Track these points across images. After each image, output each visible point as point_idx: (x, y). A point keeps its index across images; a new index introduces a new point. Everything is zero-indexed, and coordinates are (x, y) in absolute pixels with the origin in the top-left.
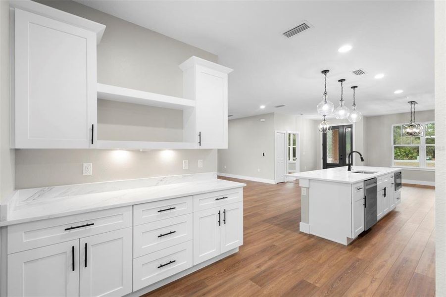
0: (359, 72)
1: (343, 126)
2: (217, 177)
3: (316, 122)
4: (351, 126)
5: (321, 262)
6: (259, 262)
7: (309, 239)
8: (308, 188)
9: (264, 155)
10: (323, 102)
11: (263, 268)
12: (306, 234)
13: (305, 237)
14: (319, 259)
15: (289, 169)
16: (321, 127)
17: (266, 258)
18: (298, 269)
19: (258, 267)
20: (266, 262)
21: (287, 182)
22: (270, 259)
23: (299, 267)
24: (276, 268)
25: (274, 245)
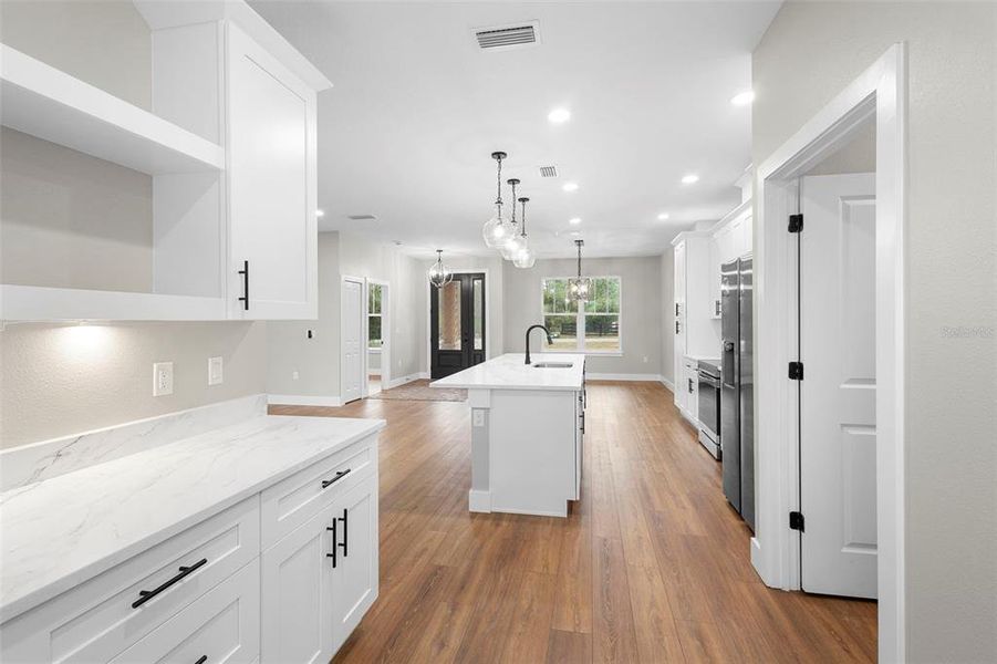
0: (548, 171)
1: (469, 275)
2: (266, 409)
3: (419, 264)
4: (481, 276)
5: (552, 570)
6: (435, 632)
7: (498, 525)
8: (487, 410)
9: (310, 336)
10: (494, 220)
11: (455, 642)
12: (485, 516)
13: (488, 523)
14: (546, 566)
15: (370, 367)
16: (433, 273)
17: (443, 609)
18: (526, 606)
19: (442, 645)
20: (449, 620)
21: (366, 398)
22: (455, 607)
23: (525, 603)
24: (482, 628)
25: (440, 568)
